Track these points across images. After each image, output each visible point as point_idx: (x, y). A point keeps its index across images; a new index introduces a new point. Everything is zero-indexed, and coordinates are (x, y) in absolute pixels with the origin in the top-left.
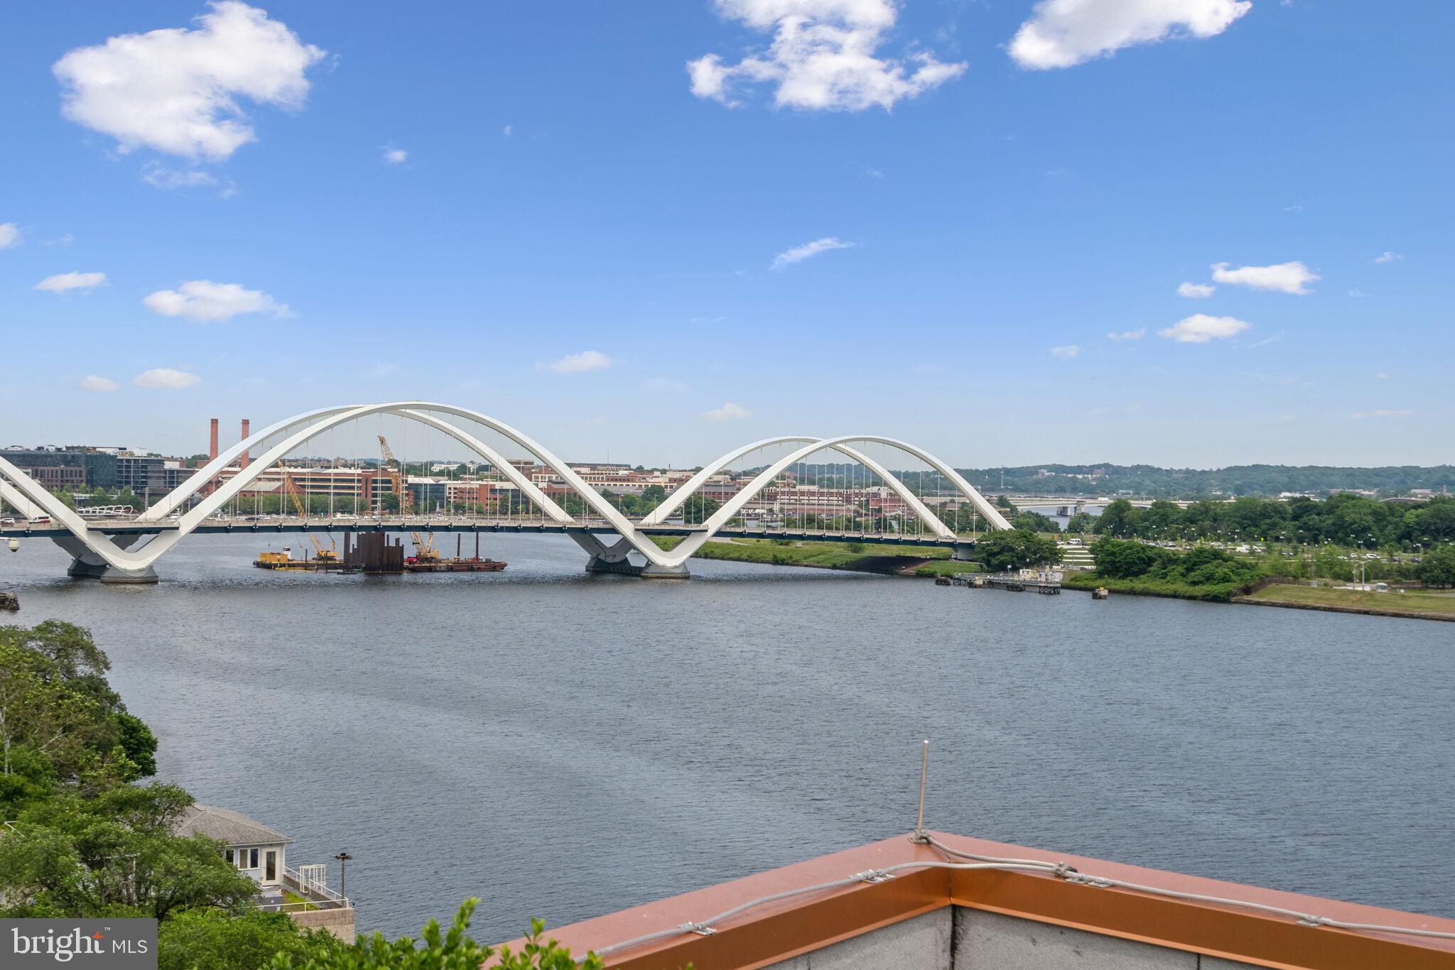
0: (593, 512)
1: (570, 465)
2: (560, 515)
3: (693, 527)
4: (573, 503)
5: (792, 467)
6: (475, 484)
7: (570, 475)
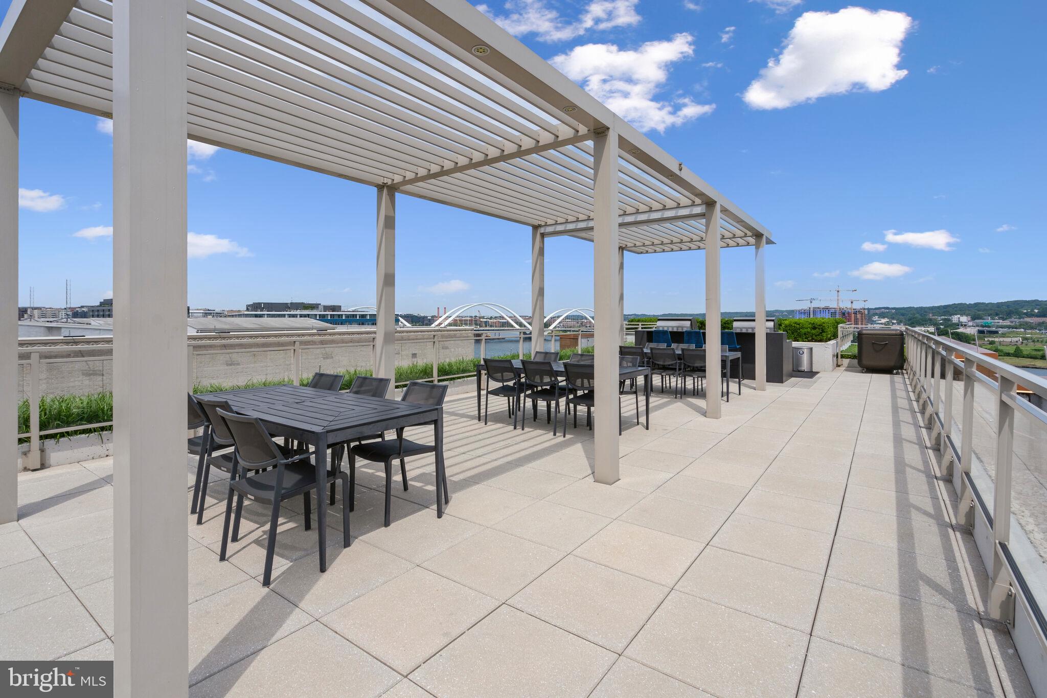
0: (525, 326)
1: (520, 316)
2: (517, 327)
3: (546, 329)
4: (521, 325)
5: (567, 316)
6: (495, 321)
7: (520, 318)
